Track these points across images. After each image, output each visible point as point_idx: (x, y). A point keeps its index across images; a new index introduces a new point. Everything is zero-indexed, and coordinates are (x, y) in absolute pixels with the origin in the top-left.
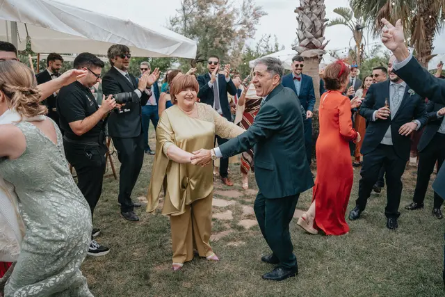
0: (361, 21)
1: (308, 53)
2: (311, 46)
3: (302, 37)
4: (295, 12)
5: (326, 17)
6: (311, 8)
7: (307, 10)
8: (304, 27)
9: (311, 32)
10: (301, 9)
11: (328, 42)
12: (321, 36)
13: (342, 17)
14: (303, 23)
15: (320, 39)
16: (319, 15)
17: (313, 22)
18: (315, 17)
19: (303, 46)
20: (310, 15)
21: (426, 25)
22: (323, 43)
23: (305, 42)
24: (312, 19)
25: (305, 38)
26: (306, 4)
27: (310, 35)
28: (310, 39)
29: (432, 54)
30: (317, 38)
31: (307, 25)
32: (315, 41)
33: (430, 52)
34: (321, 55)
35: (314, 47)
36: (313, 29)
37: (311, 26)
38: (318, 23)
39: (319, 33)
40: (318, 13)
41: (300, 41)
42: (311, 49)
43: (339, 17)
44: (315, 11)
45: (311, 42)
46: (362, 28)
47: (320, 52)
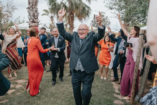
0: (53, 15)
1: (33, 24)
2: (33, 22)
3: (30, 18)
4: (27, 9)
5: (38, 12)
6: (33, 8)
7: (31, 9)
8: (30, 15)
9: (33, 17)
10: (29, 8)
11: (40, 21)
12: (37, 18)
13: (46, 13)
14: (30, 13)
15: (37, 19)
16: (36, 11)
17: (34, 13)
18: (34, 12)
19: (31, 22)
20: (32, 11)
21: (71, 18)
22: (38, 21)
23: (31, 20)
24: (33, 12)
25: (31, 19)
26: (30, 7)
27: (33, 18)
28: (33, 19)
29: (74, 27)
30: (35, 19)
31: (32, 14)
32: (35, 20)
33: (73, 26)
34: (38, 25)
35: (35, 22)
36: (34, 16)
37: (33, 15)
38: (36, 14)
40: (35, 10)
41: (30, 20)
42: (33, 23)
43: (45, 12)
44: (34, 9)
45: (33, 21)
46: (53, 17)
47: (37, 24)
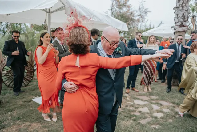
1: (181, 29)
2: (182, 25)
3: (177, 21)
4: (174, 9)
6: (183, 7)
7: (181, 8)
8: (178, 16)
9: (182, 19)
10: (177, 8)
11: (190, 24)
12: (187, 20)
14: (178, 15)
15: (187, 22)
16: (187, 11)
17: (184, 14)
19: (178, 26)
20: (182, 11)
22: (188, 24)
23: (179, 24)
24: (183, 12)
25: (179, 22)
26: (180, 5)
28: (181, 22)
30: (185, 21)
31: (180, 15)
32: (184, 23)
34: (187, 30)
35: (184, 26)
37: (183, 16)
38: (186, 15)
39: (186, 19)
40: (186, 10)
41: (176, 23)
42: (182, 27)
44: (185, 8)
46: (195, 17)
47: (186, 28)
